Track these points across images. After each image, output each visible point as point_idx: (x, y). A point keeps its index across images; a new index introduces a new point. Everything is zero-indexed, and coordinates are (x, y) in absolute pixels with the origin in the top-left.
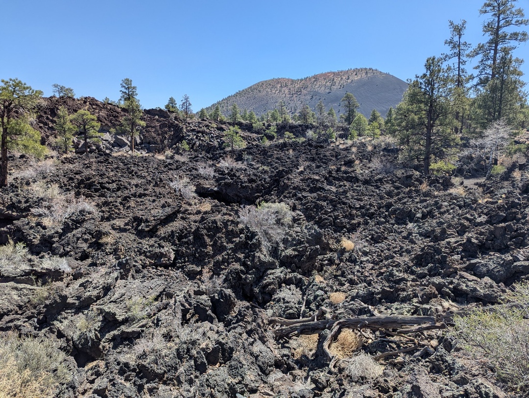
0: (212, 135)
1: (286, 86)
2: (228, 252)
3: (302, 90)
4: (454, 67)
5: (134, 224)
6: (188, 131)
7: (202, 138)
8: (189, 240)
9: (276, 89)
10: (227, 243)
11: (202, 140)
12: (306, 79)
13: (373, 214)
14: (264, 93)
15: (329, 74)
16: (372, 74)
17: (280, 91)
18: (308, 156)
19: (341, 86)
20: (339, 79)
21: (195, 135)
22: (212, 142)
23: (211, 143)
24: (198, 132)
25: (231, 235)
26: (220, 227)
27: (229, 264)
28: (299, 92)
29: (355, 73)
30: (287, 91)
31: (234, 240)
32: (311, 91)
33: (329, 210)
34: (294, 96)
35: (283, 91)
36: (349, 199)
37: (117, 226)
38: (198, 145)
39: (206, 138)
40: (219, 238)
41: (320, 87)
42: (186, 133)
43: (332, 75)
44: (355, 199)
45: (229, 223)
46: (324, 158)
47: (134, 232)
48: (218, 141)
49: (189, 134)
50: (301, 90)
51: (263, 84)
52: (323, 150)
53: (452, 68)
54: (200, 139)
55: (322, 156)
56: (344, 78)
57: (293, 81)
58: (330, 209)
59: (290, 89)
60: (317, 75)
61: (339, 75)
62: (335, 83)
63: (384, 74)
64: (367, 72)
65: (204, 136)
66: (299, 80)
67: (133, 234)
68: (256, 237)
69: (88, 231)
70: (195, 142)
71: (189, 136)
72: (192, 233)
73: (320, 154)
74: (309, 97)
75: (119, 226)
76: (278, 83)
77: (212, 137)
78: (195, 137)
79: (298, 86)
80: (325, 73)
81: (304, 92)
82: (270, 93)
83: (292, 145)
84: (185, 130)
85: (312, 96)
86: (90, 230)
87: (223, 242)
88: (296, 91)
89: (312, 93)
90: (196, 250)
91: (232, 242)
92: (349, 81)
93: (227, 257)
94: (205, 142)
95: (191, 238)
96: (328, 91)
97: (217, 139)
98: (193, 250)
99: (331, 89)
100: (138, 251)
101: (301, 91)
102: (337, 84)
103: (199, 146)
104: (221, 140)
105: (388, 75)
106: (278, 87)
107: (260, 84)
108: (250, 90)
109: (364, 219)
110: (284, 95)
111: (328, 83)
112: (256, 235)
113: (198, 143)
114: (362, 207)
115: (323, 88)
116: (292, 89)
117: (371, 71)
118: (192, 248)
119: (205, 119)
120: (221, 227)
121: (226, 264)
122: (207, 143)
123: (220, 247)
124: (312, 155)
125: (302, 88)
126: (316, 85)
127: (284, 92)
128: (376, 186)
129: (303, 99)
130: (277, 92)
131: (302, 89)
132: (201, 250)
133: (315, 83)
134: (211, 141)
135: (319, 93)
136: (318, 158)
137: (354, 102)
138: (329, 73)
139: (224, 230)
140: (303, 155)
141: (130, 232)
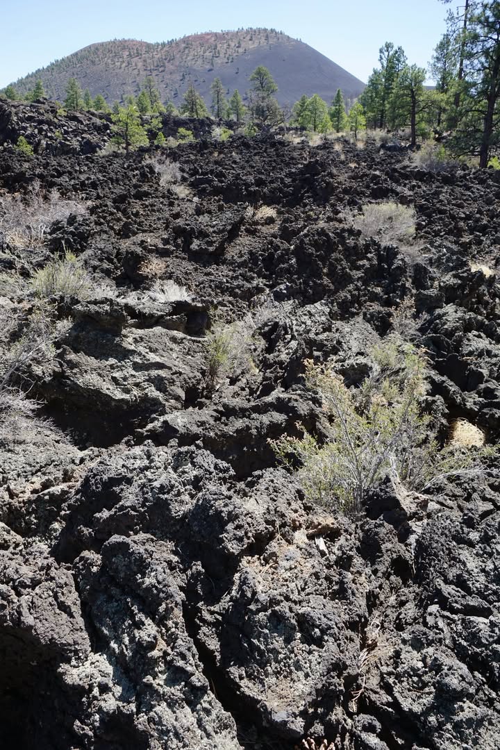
0: (65, 128)
1: (138, 54)
2: (356, 285)
3: (167, 64)
4: (458, 14)
5: (179, 241)
6: (22, 120)
7: (49, 134)
8: (291, 265)
9: (121, 60)
10: (350, 270)
11: (51, 138)
12: (170, 43)
13: (485, 227)
14: (102, 66)
15: (209, 37)
16: (275, 40)
17: (129, 64)
18: (266, 159)
19: (228, 59)
20: (225, 46)
21: (36, 127)
22: (68, 141)
23: (68, 143)
24: (41, 122)
25: (354, 254)
26: (335, 242)
27: (360, 305)
28: (160, 66)
29: (248, 38)
30: (140, 65)
31: (361, 263)
32: (181, 67)
33: (424, 223)
34: (154, 73)
35: (134, 64)
36: (444, 205)
37: (151, 245)
38: (45, 146)
39: (57, 134)
40: (336, 260)
41: (195, 58)
42: (18, 124)
43: (213, 39)
44: (453, 205)
45: (346, 235)
46: (291, 162)
47: (183, 255)
48: (78, 141)
49: (24, 125)
50: (164, 63)
51: (97, 49)
52: (286, 148)
53: (456, 15)
54: (46, 136)
55: (287, 159)
56: (233, 44)
57: (148, 46)
58: (424, 221)
59: (145, 61)
60: (189, 37)
61: (224, 38)
62: (219, 53)
63: (294, 40)
64: (267, 37)
65: (51, 130)
66: (158, 44)
67: (184, 259)
68: (399, 257)
69: (106, 255)
70: (40, 141)
71: (25, 129)
72: (292, 254)
73: (283, 156)
74: (178, 77)
75: (154, 246)
76: (124, 48)
77: (66, 132)
78: (36, 131)
79: (159, 55)
80: (202, 34)
81: (169, 67)
82: (111, 66)
83: (215, 146)
84: (15, 118)
85: (183, 75)
86: (107, 252)
87: (345, 268)
88: (155, 64)
89: (183, 70)
90: (306, 283)
91: (358, 268)
92: (241, 50)
93: (356, 293)
94: (56, 140)
95: (294, 261)
96: (208, 67)
97: (76, 136)
98: (300, 283)
99: (212, 64)
100: (216, 287)
101: (164, 66)
102: (222, 55)
103: (47, 148)
104: (83, 138)
105: (299, 44)
106: (125, 57)
107: (93, 49)
108: (75, 59)
109: (475, 236)
110: (136, 72)
111: (207, 54)
112: (397, 253)
113: (44, 142)
114: (468, 217)
115: (200, 62)
116: (148, 61)
117: (274, 34)
118: (298, 279)
119: (41, 100)
120: (336, 240)
121: (356, 305)
122: (60, 143)
123: (341, 276)
124: (271, 157)
125: (166, 59)
126: (188, 55)
127: (136, 65)
128: (465, 185)
129: (169, 79)
130: (124, 65)
131: (166, 62)
132: (314, 282)
133: (187, 51)
134: (66, 139)
135: (195, 70)
136: (282, 161)
137: (270, 82)
138: (208, 34)
139: (340, 248)
140: (257, 158)
141: (177, 257)
